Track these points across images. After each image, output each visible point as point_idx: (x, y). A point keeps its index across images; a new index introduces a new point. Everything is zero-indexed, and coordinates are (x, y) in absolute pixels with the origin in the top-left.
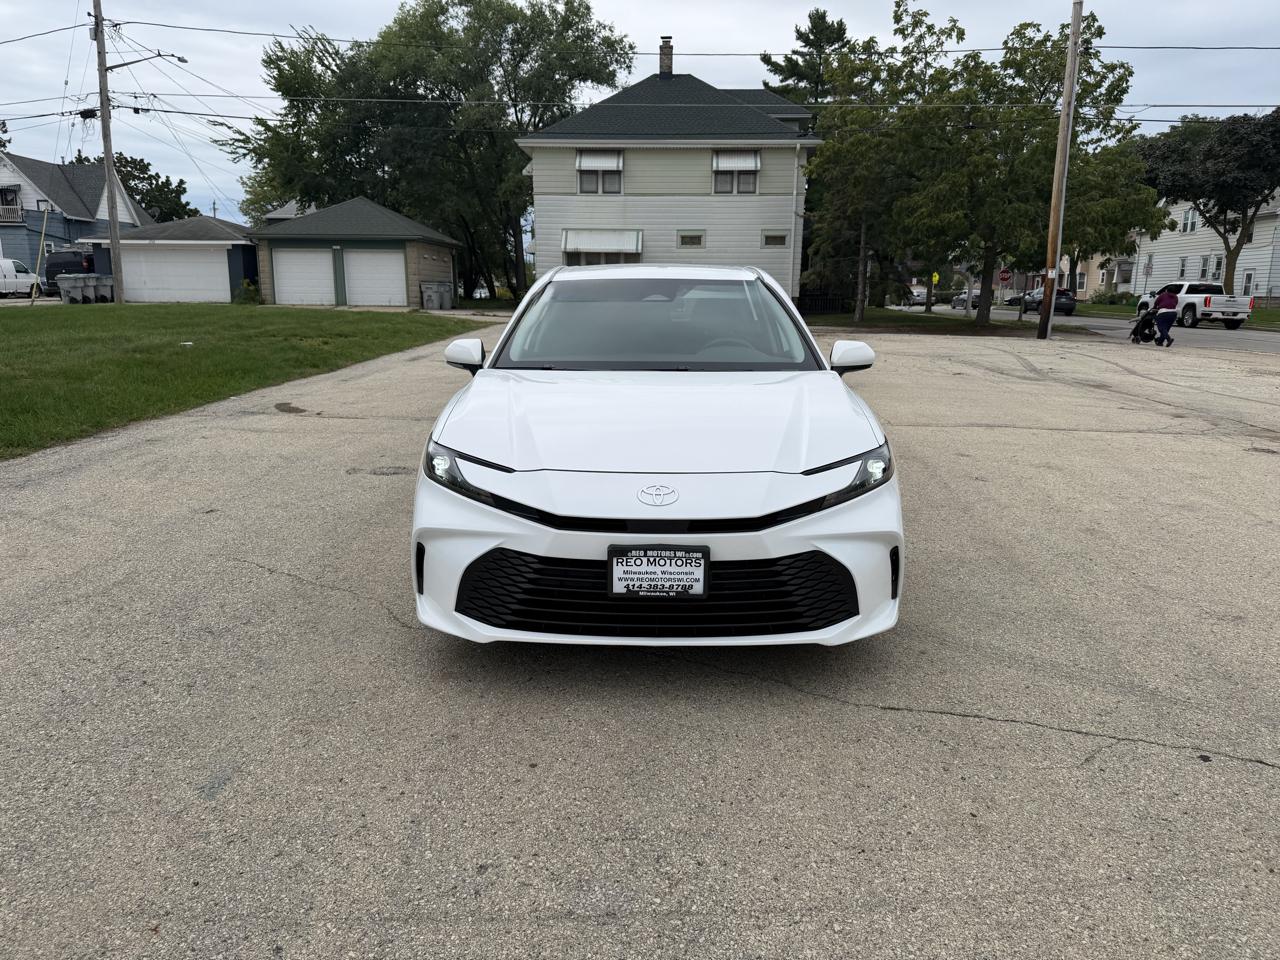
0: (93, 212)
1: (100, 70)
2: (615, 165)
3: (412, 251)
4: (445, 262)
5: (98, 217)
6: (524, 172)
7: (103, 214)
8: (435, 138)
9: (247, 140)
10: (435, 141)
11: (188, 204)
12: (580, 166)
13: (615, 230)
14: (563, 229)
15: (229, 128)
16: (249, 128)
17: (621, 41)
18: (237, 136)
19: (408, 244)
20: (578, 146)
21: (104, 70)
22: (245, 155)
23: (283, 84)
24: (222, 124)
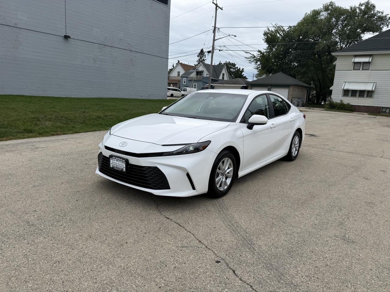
0: (218, 77)
1: (213, 40)
2: (368, 60)
3: (291, 89)
4: (304, 92)
5: (219, 78)
6: (334, 64)
7: (221, 78)
8: (309, 53)
9: (254, 57)
10: (308, 54)
11: (243, 75)
12: (354, 61)
13: (364, 82)
14: (344, 82)
15: (250, 54)
16: (256, 54)
17: (386, 16)
18: (252, 56)
19: (290, 86)
20: (354, 54)
21: (214, 40)
22: (253, 61)
23: (268, 40)
24: (248, 53)
